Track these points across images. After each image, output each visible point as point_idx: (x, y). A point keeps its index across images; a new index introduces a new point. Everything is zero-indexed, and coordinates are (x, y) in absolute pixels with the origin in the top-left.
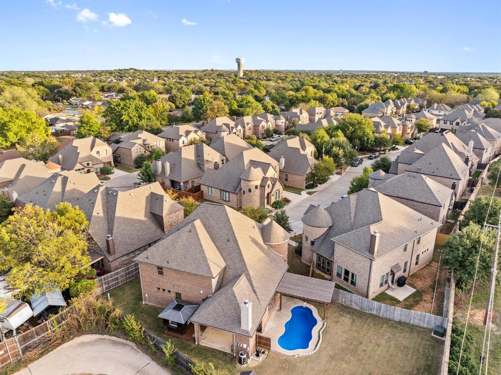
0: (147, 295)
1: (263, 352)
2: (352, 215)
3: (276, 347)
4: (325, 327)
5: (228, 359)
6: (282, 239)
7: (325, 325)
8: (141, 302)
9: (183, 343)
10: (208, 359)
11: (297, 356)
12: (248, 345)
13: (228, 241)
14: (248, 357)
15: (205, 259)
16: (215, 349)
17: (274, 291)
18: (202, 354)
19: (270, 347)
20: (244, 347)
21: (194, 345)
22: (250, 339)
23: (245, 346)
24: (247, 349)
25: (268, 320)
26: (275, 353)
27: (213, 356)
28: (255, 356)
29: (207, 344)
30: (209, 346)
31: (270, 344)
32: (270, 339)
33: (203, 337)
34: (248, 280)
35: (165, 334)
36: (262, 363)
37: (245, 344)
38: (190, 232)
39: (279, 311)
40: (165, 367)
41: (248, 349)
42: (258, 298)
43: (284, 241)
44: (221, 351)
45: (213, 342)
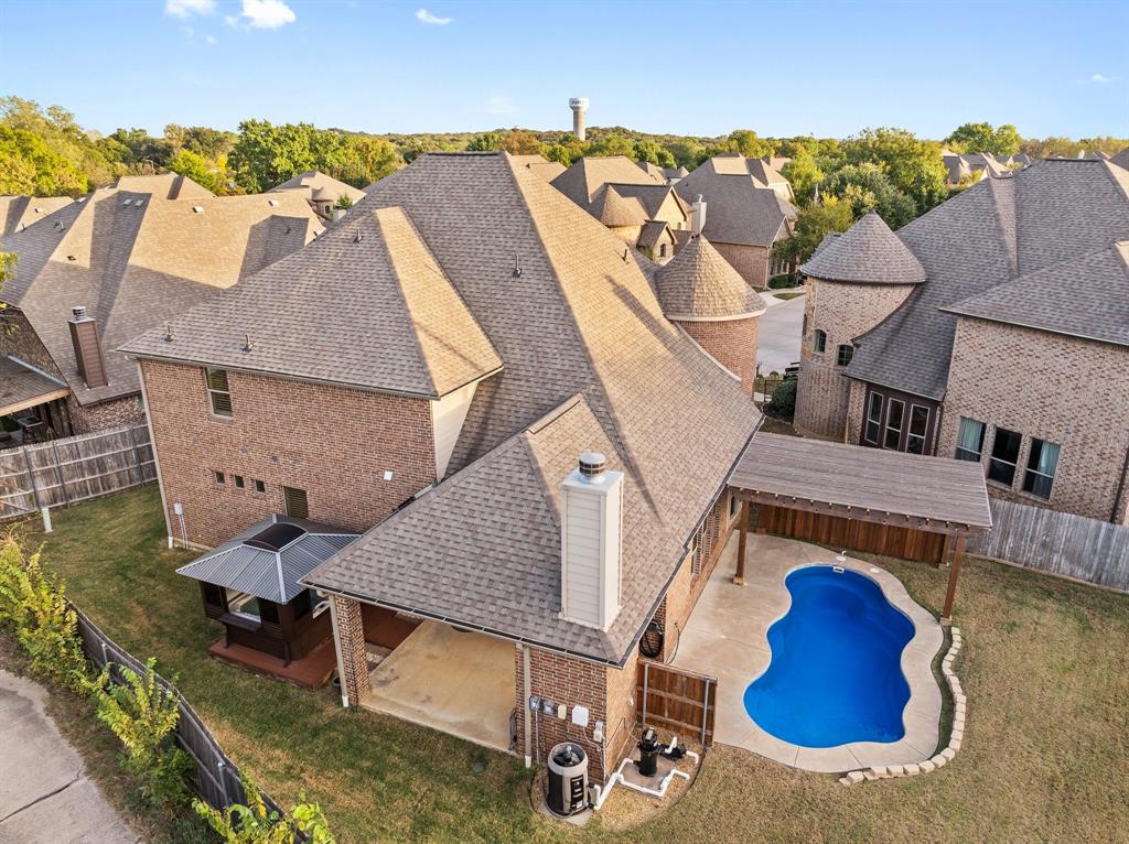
0: (178, 509)
1: (678, 754)
2: (1010, 239)
3: (736, 727)
4: (957, 645)
5: (492, 777)
6: (740, 305)
7: (957, 638)
8: (161, 543)
9: (284, 698)
10: (389, 777)
11: (857, 777)
12: (599, 713)
13: (516, 274)
14: (597, 775)
15: (406, 326)
16: (431, 731)
17: (715, 485)
18: (360, 753)
19: (711, 726)
20: (575, 720)
21: (331, 710)
22: (611, 671)
23: (581, 715)
24: (590, 732)
25: (688, 614)
26: (738, 756)
27: (414, 762)
28: (634, 772)
29: (394, 705)
30: (402, 715)
31: (711, 714)
32: (713, 685)
33: (383, 676)
34: (599, 419)
35: (213, 655)
36: (671, 810)
37: (583, 703)
38: (356, 241)
39: (731, 581)
40: (135, 811)
41: (598, 734)
42: (646, 495)
43: (748, 310)
44: (463, 742)
45: (429, 699)
